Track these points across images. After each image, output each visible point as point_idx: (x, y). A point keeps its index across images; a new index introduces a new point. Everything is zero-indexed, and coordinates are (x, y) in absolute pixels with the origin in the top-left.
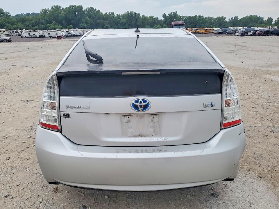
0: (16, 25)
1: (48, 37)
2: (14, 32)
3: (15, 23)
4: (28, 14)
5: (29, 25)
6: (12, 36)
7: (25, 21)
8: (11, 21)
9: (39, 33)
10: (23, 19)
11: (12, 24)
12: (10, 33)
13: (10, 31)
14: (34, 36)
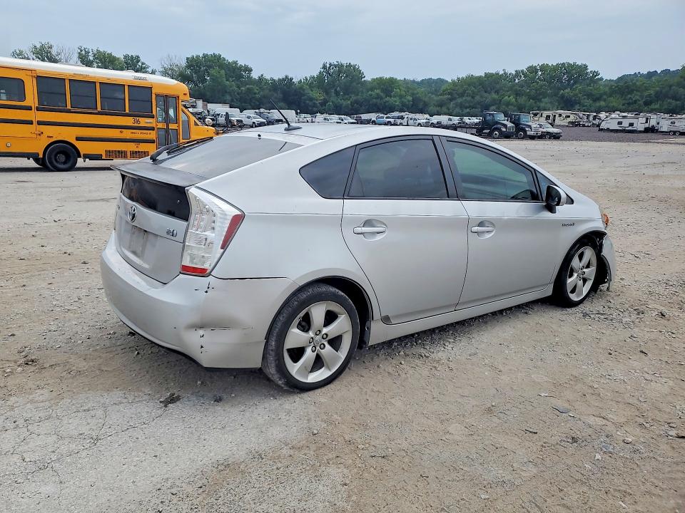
0: (605, 100)
1: (666, 132)
2: (591, 118)
3: (605, 97)
4: (651, 74)
5: (635, 102)
6: (584, 126)
7: (631, 92)
8: (595, 92)
9: (647, 122)
10: (628, 87)
11: (596, 99)
12: (579, 120)
13: (581, 115)
14: (630, 128)
